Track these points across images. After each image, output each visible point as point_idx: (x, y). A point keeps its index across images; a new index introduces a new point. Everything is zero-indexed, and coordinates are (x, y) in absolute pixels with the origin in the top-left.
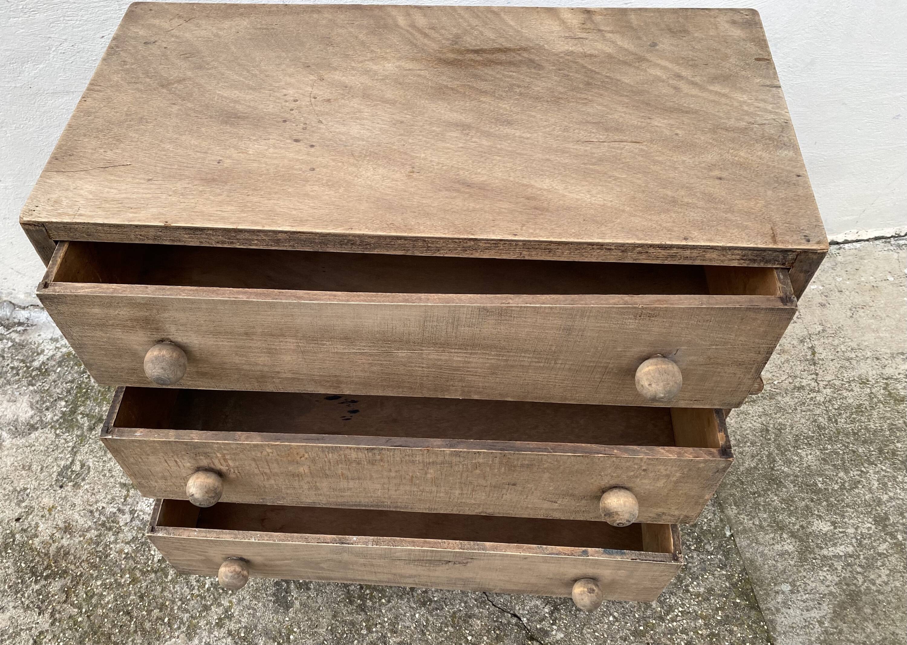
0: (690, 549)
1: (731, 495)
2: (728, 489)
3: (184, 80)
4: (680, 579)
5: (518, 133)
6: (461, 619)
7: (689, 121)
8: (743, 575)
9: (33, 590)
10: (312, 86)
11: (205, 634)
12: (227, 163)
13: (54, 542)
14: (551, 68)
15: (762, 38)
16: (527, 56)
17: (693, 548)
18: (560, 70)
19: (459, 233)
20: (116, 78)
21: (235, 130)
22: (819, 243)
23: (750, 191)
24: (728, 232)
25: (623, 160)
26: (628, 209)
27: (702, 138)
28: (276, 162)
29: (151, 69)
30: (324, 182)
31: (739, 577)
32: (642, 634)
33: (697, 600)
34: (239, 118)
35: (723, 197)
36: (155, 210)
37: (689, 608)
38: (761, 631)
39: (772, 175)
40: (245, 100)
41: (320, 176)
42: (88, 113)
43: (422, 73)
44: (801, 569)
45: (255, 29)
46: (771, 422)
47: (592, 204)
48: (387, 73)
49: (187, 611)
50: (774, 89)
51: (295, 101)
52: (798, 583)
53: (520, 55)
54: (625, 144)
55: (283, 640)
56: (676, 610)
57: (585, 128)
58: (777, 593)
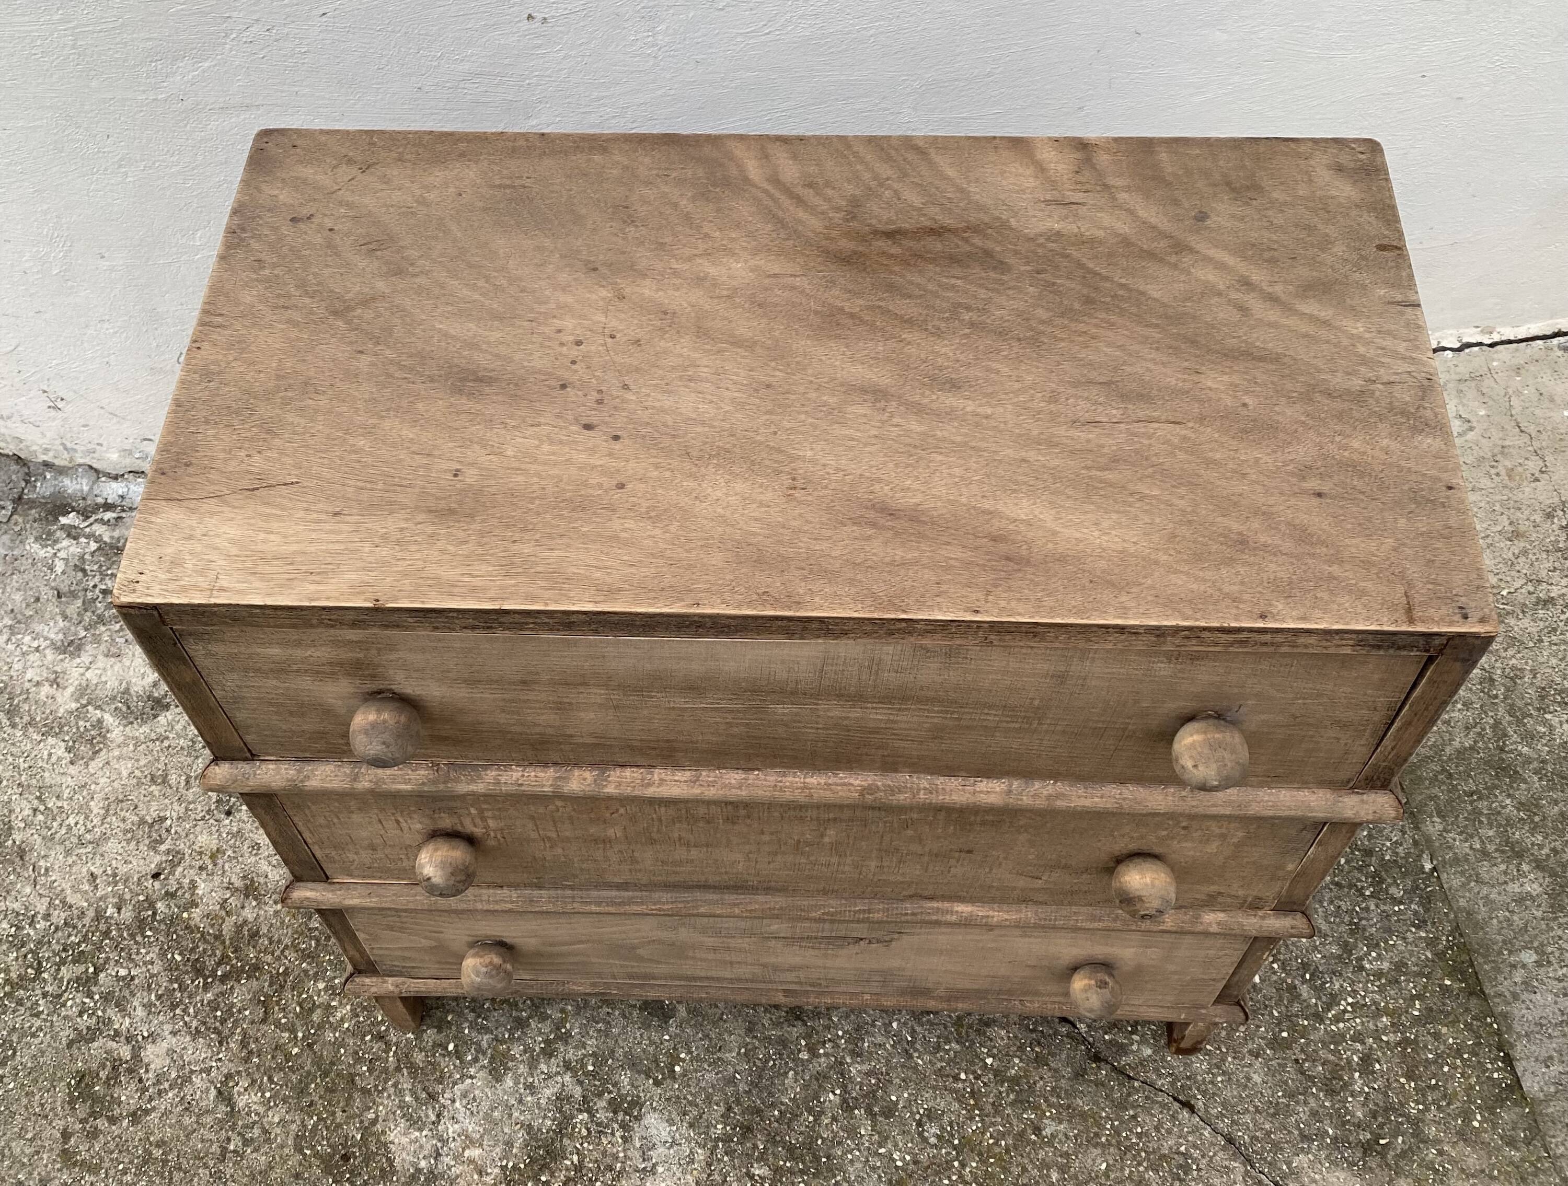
0: (1362, 895)
1: (1431, 798)
2: (1428, 788)
3: (373, 299)
4: (1347, 948)
5: (970, 407)
6: (972, 1028)
7: (1265, 377)
8: (1454, 938)
9: (202, 1001)
10: (606, 312)
11: (523, 1069)
12: (471, 476)
13: (228, 914)
14: (1023, 268)
15: (1388, 201)
16: (980, 244)
17: (1368, 893)
18: (1038, 273)
19: (883, 609)
20: (248, 297)
21: (478, 407)
22: (1482, 621)
23: (1369, 519)
24: (1334, 602)
25: (1154, 459)
26: (1165, 557)
27: (1289, 412)
28: (555, 471)
29: (311, 277)
30: (643, 510)
31: (1448, 941)
32: (1286, 1045)
33: (1378, 983)
34: (482, 381)
35: (1324, 531)
36: (353, 576)
37: (1364, 997)
38: (1488, 1033)
39: (1406, 487)
40: (489, 343)
41: (635, 499)
42: (207, 375)
43: (798, 281)
44: (1554, 925)
45: (493, 187)
46: (1498, 665)
47: (1104, 550)
48: (735, 283)
49: (487, 1030)
50: (1409, 309)
51: (579, 343)
52: (1549, 949)
53: (966, 240)
54: (1155, 425)
55: (663, 1074)
56: (1343, 1002)
57: (1086, 394)
58: (1514, 966)
